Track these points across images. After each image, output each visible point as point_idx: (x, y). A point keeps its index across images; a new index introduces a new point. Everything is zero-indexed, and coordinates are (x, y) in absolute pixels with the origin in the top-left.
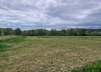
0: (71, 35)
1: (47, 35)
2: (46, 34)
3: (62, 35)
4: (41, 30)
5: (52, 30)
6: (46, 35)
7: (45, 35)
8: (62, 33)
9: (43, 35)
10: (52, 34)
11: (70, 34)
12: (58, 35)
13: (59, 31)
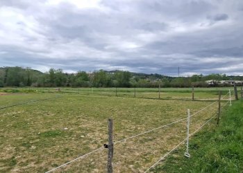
0: (101, 84)
1: (36, 84)
2: (35, 82)
3: (79, 85)
4: (18, 69)
5: (52, 71)
6: (33, 84)
7: (28, 83)
8: (79, 80)
9: (21, 83)
10: (52, 81)
11: (97, 83)
12: (68, 86)
13: (72, 74)
